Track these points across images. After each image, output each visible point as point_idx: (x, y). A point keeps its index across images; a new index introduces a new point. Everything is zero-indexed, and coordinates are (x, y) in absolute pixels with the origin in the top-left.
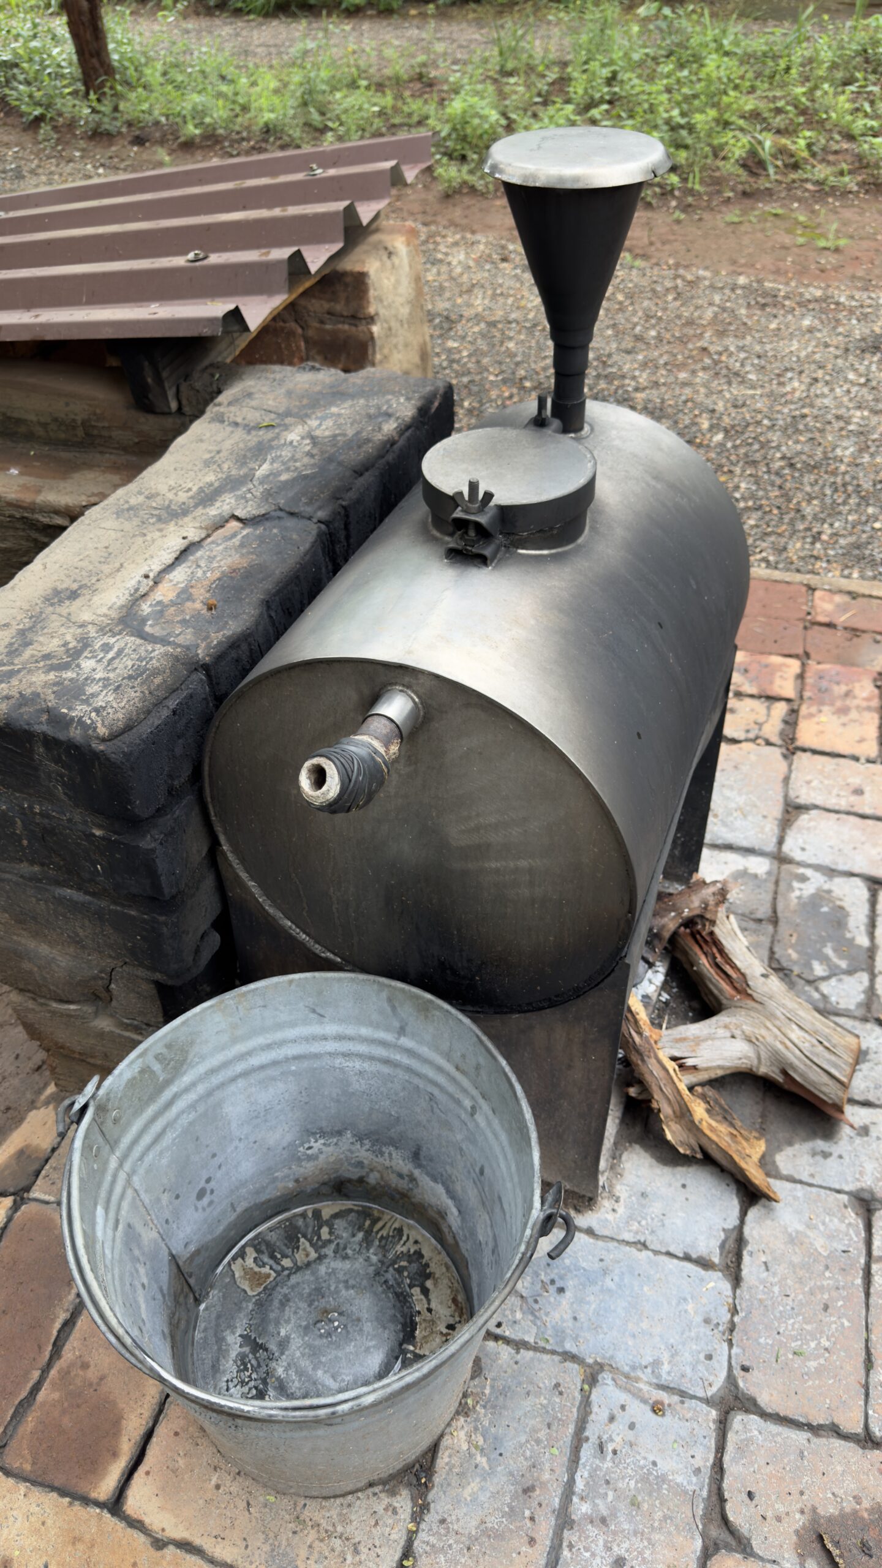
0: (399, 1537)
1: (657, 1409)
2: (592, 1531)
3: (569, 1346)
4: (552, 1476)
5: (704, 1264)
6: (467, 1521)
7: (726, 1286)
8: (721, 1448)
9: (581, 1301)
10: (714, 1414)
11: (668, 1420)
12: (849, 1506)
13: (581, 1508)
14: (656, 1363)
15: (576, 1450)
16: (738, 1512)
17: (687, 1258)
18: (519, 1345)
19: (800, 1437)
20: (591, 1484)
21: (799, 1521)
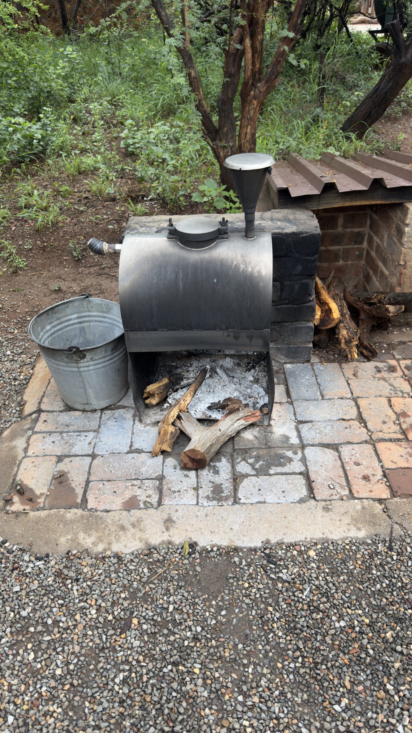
0: (55, 409)
1: (90, 443)
2: (60, 437)
3: (102, 426)
4: (71, 428)
5: (131, 446)
6: (59, 419)
7: (125, 451)
8: (82, 456)
9: (114, 426)
10: (90, 453)
11: (87, 446)
12: (71, 479)
13: (64, 435)
14: (101, 441)
15: (78, 432)
16: (67, 460)
17: (132, 442)
18: (101, 418)
19: (87, 469)
20: (70, 436)
21: (66, 470)
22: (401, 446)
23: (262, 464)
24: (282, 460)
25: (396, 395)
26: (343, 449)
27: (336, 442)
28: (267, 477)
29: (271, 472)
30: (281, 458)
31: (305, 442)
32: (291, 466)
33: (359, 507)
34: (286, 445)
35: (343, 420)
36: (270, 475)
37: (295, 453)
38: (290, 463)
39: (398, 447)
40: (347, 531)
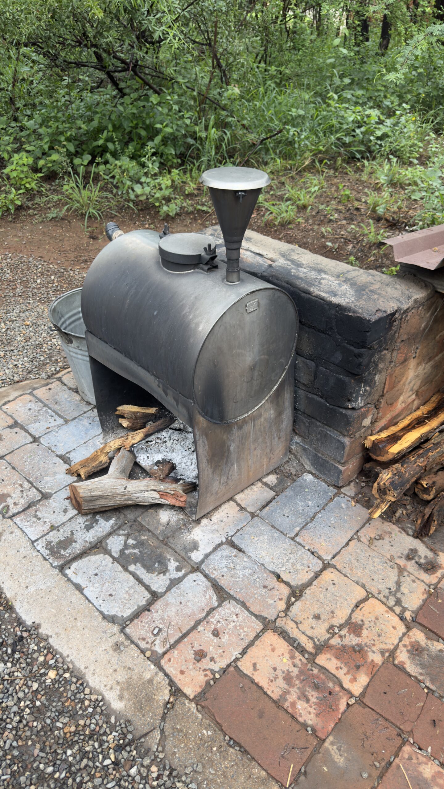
0: (69, 384)
1: (49, 428)
2: (39, 409)
3: (76, 420)
4: (56, 407)
5: (69, 452)
6: (60, 393)
7: (59, 453)
8: (30, 434)
9: (84, 426)
10: (37, 436)
11: (45, 429)
13: (45, 409)
14: (57, 433)
15: (56, 413)
16: (16, 430)
17: (74, 450)
18: (85, 413)
19: (17, 447)
22: (292, 657)
23: (135, 553)
24: (157, 565)
25: (384, 600)
26: (228, 605)
27: (232, 593)
28: (120, 568)
29: (132, 568)
30: (159, 562)
31: (203, 566)
32: (156, 578)
33: (148, 676)
34: (183, 554)
35: (278, 577)
36: (126, 569)
37: (178, 569)
38: (159, 573)
39: (287, 656)
40: (108, 687)
